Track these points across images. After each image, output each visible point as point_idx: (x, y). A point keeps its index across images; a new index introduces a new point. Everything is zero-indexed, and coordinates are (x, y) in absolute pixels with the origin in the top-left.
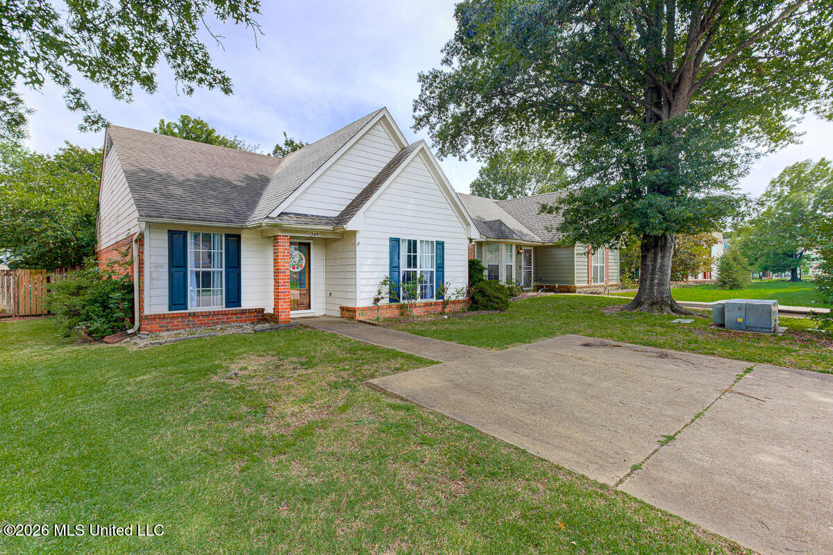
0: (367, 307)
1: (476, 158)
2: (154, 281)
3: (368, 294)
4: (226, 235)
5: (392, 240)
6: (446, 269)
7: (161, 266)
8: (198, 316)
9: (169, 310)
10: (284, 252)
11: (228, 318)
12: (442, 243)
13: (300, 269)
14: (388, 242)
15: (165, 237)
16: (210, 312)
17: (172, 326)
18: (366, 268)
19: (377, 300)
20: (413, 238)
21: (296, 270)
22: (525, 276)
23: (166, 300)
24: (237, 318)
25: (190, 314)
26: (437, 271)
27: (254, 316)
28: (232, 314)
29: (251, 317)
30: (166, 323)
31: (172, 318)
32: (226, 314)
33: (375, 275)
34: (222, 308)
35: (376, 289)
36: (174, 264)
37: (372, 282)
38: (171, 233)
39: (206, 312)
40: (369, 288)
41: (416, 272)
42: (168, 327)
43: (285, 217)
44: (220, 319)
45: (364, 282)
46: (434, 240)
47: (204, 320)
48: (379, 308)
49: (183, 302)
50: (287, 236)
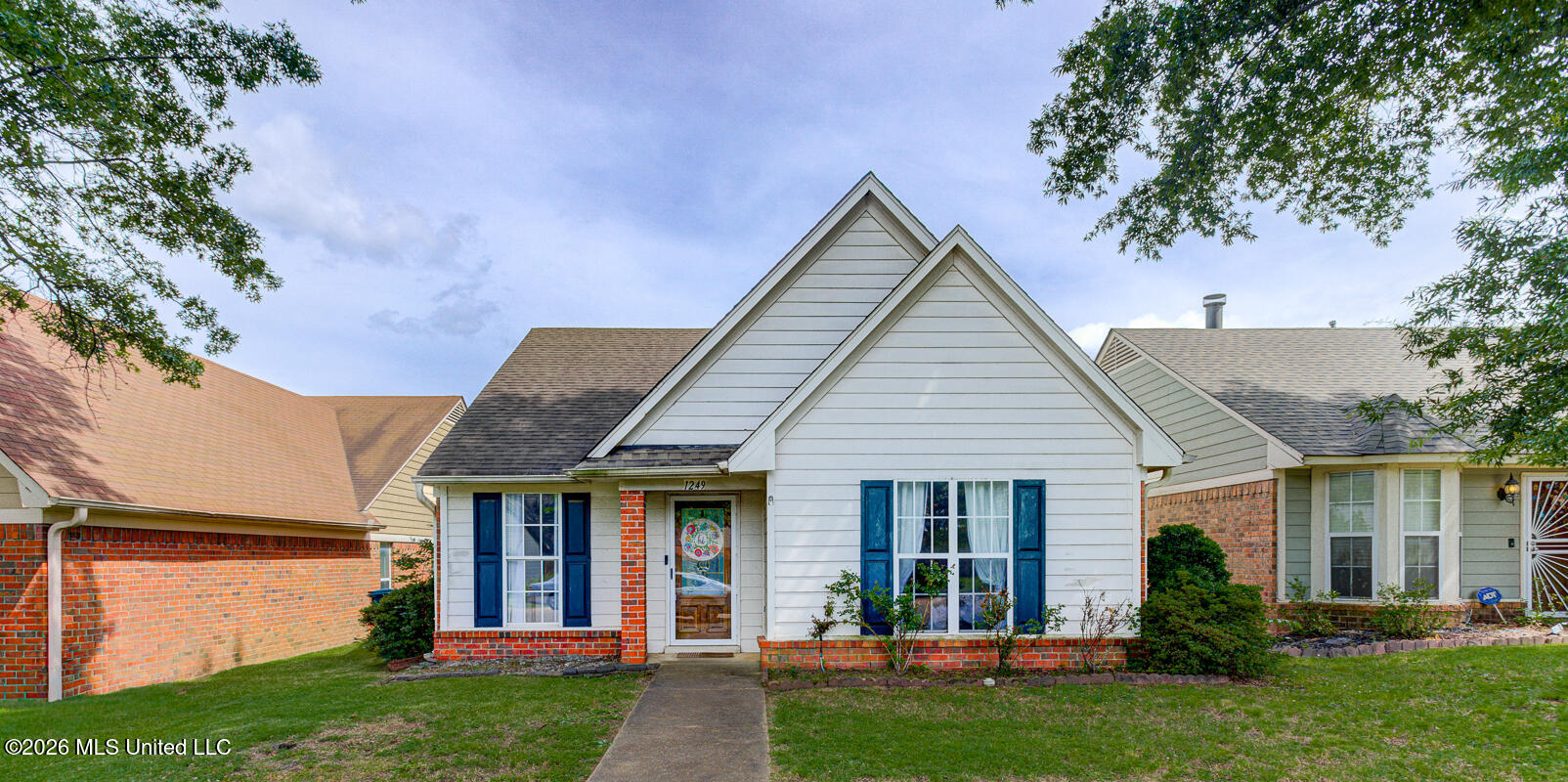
0: (790, 643)
1: (1318, 222)
2: (454, 578)
3: (799, 611)
4: (564, 495)
5: (867, 487)
6: (1050, 553)
7: (464, 553)
8: (516, 639)
9: (476, 626)
10: (633, 524)
11: (564, 646)
12: (1039, 487)
13: (712, 556)
14: (857, 493)
15: (469, 504)
16: (533, 633)
17: (475, 652)
18: (793, 554)
19: (822, 628)
20: (934, 477)
21: (704, 558)
22: (1535, 573)
23: (470, 608)
24: (581, 646)
25: (502, 633)
26: (1017, 560)
27: (612, 645)
28: (572, 638)
29: (607, 646)
30: (468, 647)
31: (476, 639)
32: (559, 639)
33: (816, 570)
34: (557, 625)
35: (823, 600)
36: (482, 551)
37: (809, 585)
38: (478, 498)
39: (527, 632)
40: (805, 600)
41: (945, 562)
42: (470, 653)
43: (626, 456)
44: (551, 646)
45: (789, 585)
46: (1010, 477)
47: (526, 646)
48: (823, 646)
49: (493, 613)
50: (638, 492)
